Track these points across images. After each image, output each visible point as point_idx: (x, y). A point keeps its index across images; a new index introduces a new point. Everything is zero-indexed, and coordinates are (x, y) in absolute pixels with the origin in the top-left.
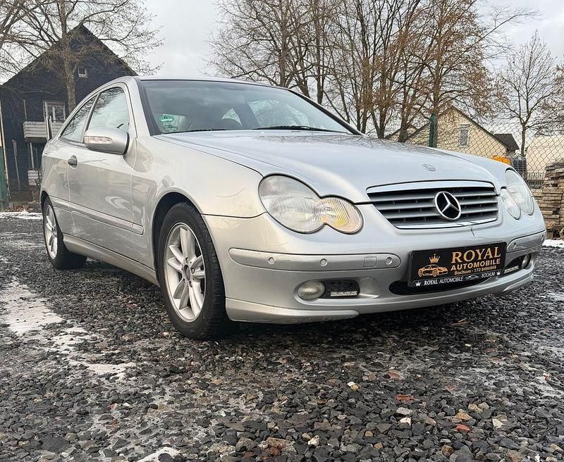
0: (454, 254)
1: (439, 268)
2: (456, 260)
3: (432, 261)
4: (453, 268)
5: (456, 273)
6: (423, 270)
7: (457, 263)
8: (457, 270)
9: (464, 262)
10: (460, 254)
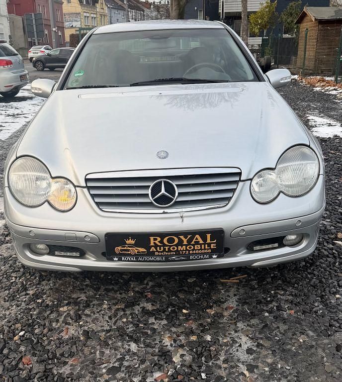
0: (152, 238)
1: (137, 248)
2: (154, 243)
3: (127, 242)
4: (153, 249)
5: (156, 253)
6: (119, 248)
7: (156, 246)
8: (157, 251)
9: (164, 245)
10: (159, 239)
